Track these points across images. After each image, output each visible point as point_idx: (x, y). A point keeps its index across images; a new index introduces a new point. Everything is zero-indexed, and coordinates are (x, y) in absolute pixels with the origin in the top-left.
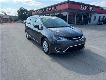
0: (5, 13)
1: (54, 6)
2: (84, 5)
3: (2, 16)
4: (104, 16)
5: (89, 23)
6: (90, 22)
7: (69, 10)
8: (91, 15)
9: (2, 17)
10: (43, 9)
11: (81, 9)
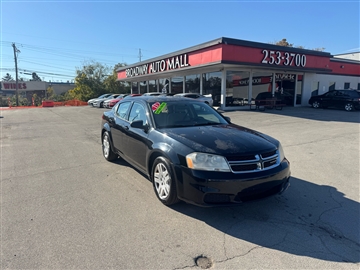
0: (34, 74)
1: (183, 55)
2: (276, 51)
3: (24, 85)
4: (347, 81)
5: (295, 105)
6: (299, 102)
7: (225, 65)
8: (301, 79)
9: (25, 87)
10: (149, 64)
11: (264, 62)
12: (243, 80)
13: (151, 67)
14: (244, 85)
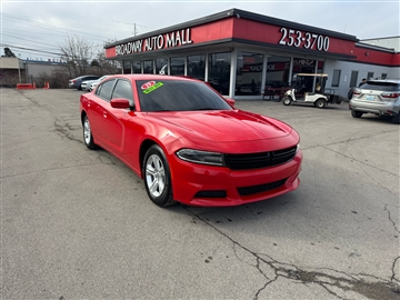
0: (7, 50)
2: (296, 30)
4: (371, 71)
7: (237, 44)
10: (144, 39)
11: (282, 42)
12: (255, 65)
13: (147, 44)
14: (256, 71)
